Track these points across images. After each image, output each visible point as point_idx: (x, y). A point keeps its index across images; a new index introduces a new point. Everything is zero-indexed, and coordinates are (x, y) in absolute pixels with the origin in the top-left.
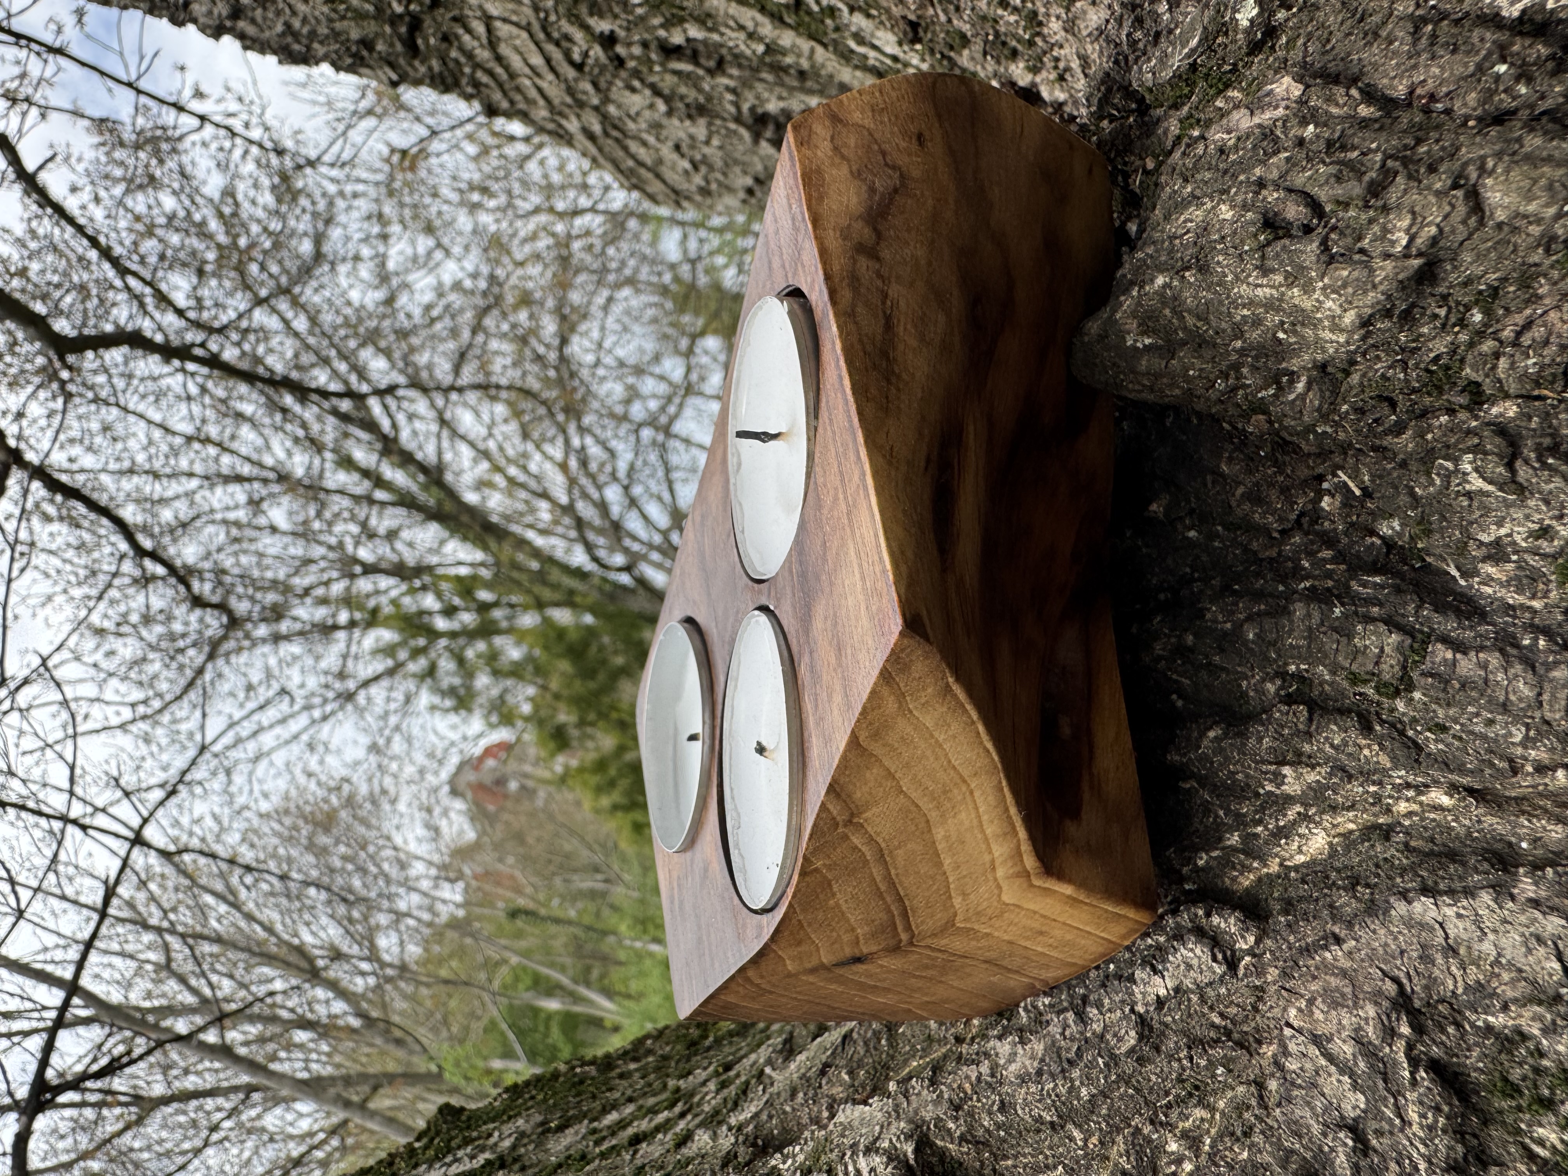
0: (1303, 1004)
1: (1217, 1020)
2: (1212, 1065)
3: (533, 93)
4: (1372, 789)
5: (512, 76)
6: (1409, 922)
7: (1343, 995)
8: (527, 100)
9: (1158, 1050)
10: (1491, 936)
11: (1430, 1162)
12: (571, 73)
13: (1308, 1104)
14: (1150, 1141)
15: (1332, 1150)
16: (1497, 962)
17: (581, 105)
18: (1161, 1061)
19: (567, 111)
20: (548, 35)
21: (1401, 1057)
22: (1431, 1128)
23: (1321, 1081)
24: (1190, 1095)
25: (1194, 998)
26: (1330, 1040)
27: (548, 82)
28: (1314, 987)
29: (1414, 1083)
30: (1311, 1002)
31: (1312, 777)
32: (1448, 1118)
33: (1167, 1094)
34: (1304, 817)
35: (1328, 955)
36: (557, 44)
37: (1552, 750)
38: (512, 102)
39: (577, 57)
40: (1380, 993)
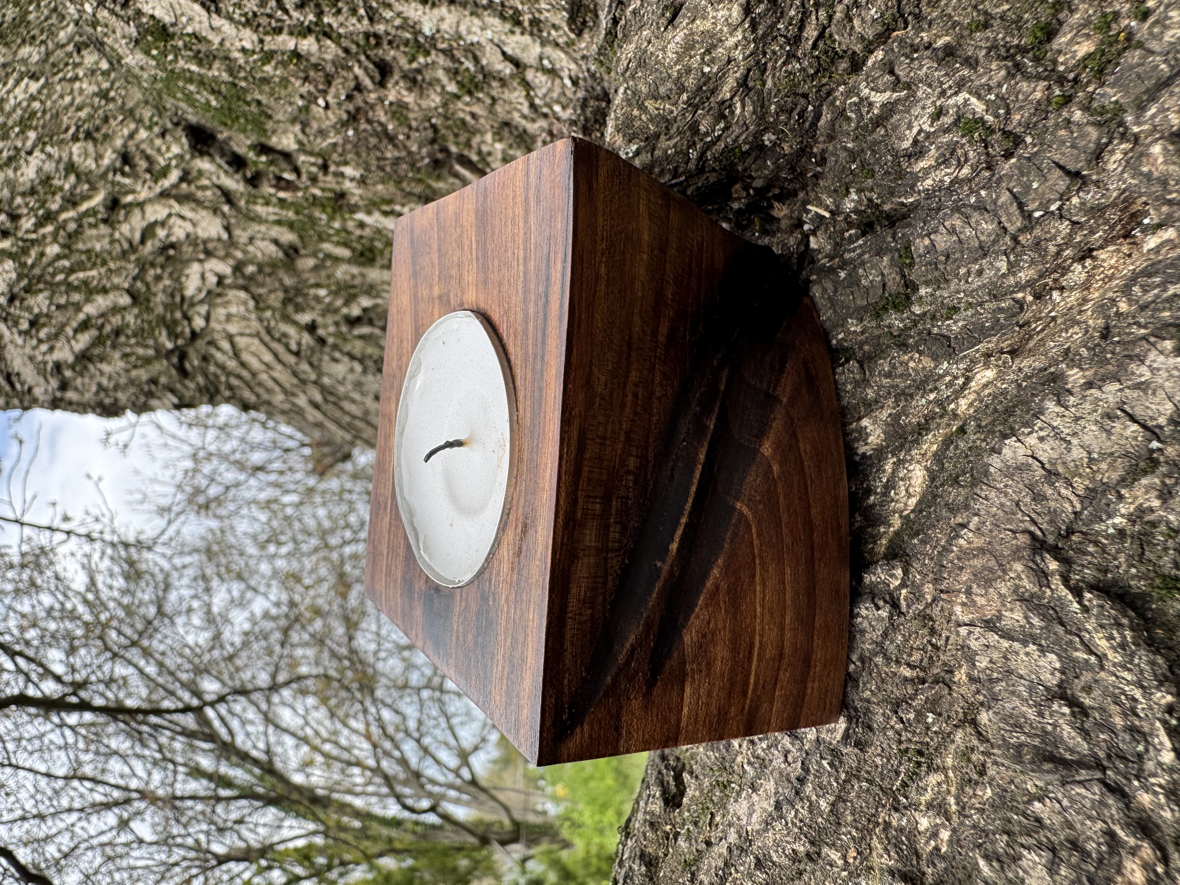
0: (963, 598)
1: (907, 672)
2: (920, 715)
3: (271, 384)
4: (932, 396)
5: (254, 374)
6: (1009, 471)
7: (991, 570)
8: (269, 391)
9: (870, 728)
10: (1075, 441)
11: (1142, 687)
12: (291, 359)
13: (1013, 693)
14: (901, 830)
15: (1055, 726)
16: (1091, 460)
17: (304, 382)
18: (878, 739)
19: (296, 391)
20: (272, 337)
21: (1063, 591)
22: (1123, 646)
23: (1012, 665)
24: (919, 764)
25: (879, 660)
26: (1000, 618)
27: (280, 373)
28: (965, 577)
29: (1086, 610)
30: (969, 592)
31: (884, 415)
32: (1132, 629)
33: (898, 773)
34: (900, 463)
35: (961, 542)
36: (279, 341)
37: (1032, 262)
38: (258, 396)
39: (294, 347)
40: (1018, 549)
